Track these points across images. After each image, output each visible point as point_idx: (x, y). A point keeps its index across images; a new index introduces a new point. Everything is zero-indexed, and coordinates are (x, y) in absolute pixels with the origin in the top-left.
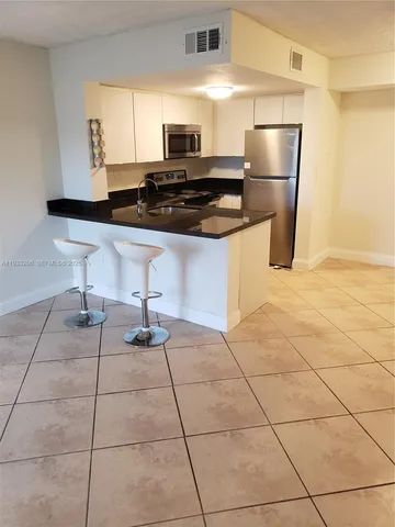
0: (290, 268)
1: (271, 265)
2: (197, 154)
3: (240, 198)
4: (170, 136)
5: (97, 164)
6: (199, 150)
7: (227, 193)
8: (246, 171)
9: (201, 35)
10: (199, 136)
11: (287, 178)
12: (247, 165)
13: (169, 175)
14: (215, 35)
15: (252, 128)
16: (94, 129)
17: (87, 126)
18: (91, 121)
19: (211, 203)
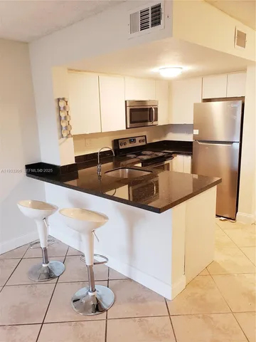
0: (234, 220)
1: (217, 216)
2: (155, 123)
3: (190, 157)
4: (131, 109)
5: (65, 135)
6: (156, 120)
7: (179, 154)
8: (195, 136)
9: (144, 13)
10: (156, 109)
11: (232, 143)
12: (196, 132)
13: (132, 140)
14: (157, 11)
15: (200, 101)
16: (61, 106)
17: (55, 104)
18: (59, 100)
19: (166, 162)
